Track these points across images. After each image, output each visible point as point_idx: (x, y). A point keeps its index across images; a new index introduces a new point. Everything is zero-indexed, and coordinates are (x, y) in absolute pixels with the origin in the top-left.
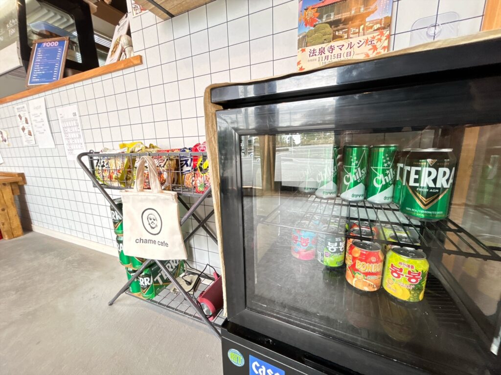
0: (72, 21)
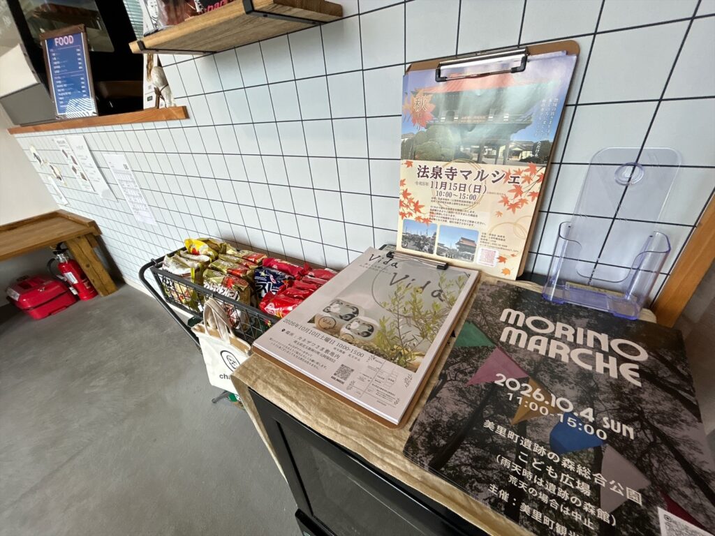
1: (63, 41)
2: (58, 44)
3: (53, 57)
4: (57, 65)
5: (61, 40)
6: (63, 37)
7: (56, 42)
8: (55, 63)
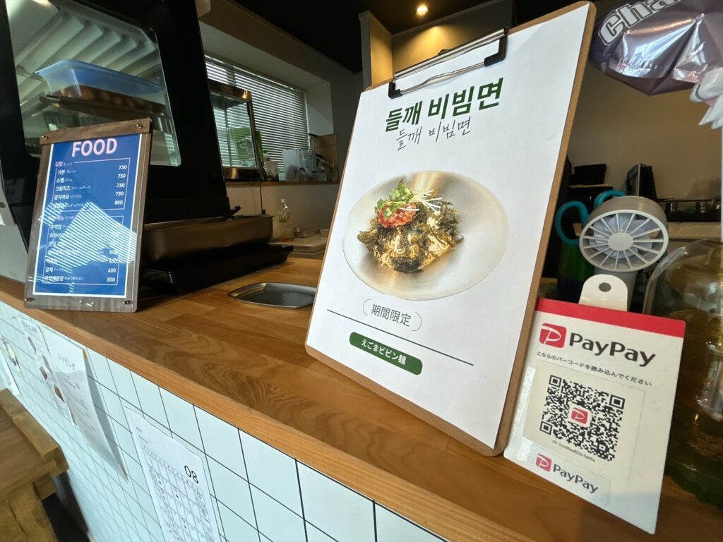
0: (151, 47)
1: (93, 147)
2: (79, 153)
3: (60, 176)
4: (63, 192)
5: (87, 146)
6: (93, 140)
7: (75, 149)
8: (60, 189)
